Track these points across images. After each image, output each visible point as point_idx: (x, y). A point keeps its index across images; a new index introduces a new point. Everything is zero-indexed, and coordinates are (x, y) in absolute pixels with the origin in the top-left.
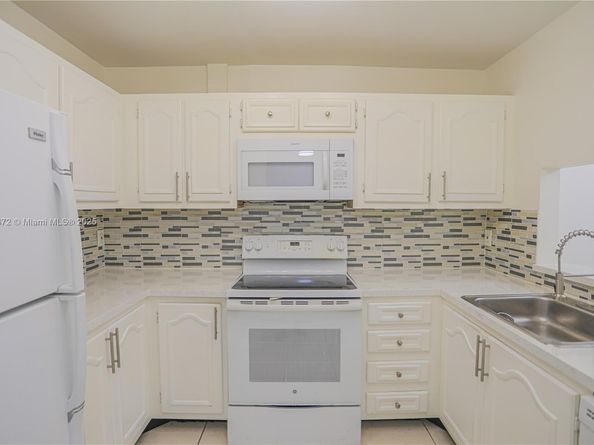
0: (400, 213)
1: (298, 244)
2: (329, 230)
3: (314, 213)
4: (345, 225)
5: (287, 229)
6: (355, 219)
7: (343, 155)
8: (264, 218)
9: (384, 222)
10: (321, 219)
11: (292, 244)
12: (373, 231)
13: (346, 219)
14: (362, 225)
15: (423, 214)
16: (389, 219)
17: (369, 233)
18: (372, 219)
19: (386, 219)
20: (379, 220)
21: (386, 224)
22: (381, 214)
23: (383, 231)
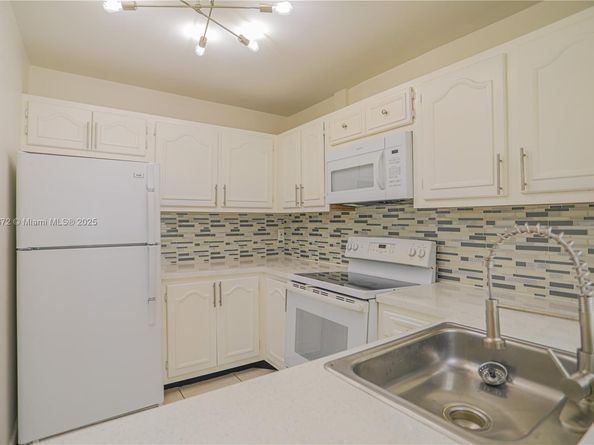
0: (509, 215)
1: (384, 247)
2: (422, 235)
3: (409, 216)
4: (439, 229)
5: (386, 232)
6: (450, 223)
7: (396, 151)
8: (370, 221)
9: (485, 226)
10: (415, 222)
11: (381, 246)
12: (471, 238)
13: (439, 222)
14: (458, 230)
15: (546, 215)
16: (492, 223)
17: (466, 239)
18: (470, 223)
19: (488, 223)
20: (479, 223)
21: (489, 229)
22: (483, 215)
23: (485, 239)
